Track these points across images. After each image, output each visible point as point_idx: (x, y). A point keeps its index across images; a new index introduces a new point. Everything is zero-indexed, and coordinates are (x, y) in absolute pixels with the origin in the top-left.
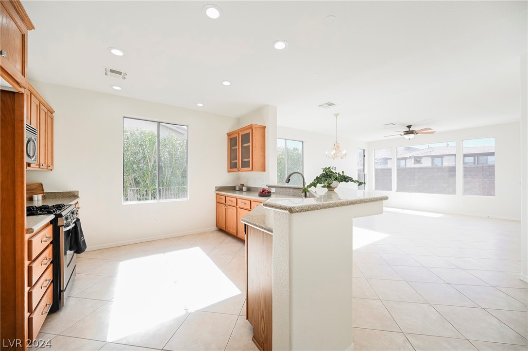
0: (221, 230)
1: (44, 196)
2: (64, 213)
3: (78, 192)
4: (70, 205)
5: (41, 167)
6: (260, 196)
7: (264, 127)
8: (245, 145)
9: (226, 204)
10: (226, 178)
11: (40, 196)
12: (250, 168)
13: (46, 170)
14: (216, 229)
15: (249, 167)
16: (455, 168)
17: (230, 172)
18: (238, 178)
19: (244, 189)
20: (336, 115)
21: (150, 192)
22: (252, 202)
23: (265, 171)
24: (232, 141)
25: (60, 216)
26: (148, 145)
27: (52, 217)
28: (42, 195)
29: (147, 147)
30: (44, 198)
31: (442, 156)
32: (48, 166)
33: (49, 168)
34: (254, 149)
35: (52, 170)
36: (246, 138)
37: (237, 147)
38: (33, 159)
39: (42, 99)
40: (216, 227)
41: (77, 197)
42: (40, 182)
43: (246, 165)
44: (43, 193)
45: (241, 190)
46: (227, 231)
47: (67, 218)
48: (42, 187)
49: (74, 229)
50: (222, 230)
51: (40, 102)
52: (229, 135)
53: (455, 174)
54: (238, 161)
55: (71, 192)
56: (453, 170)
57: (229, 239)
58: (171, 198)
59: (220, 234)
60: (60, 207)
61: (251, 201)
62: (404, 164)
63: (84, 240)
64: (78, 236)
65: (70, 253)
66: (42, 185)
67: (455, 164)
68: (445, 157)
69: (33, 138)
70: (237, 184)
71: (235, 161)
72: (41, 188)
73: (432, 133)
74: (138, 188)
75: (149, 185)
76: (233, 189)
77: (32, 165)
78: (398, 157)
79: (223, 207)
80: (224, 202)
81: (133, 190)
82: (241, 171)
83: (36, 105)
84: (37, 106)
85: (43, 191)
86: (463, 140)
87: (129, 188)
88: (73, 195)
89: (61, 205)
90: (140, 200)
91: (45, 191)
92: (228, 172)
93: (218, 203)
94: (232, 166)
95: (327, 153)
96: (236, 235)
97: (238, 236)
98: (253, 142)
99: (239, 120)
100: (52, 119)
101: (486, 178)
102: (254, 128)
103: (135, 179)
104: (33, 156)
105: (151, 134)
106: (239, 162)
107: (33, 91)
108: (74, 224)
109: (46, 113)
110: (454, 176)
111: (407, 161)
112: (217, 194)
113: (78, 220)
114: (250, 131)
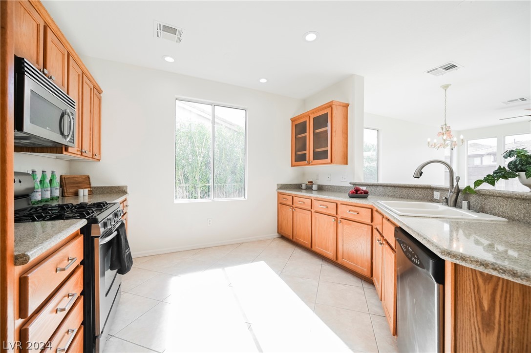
0: (283, 237)
1: (91, 191)
2: (101, 217)
3: (127, 187)
4: (115, 203)
5: (84, 154)
6: (351, 197)
7: (347, 106)
8: (318, 131)
9: (294, 206)
10: (289, 174)
11: (86, 191)
12: (329, 160)
13: (91, 159)
14: (277, 236)
15: (327, 158)
17: (294, 166)
18: (303, 174)
19: (315, 187)
20: (446, 87)
21: (199, 189)
22: (339, 205)
23: (347, 164)
24: (299, 128)
25: (96, 221)
26: (198, 138)
27: (83, 222)
28: (89, 189)
29: (197, 139)
30: (91, 193)
32: (93, 155)
33: (95, 157)
34: (334, 134)
35: (99, 160)
36: (321, 121)
37: (307, 134)
38: (68, 139)
39: (85, 69)
40: (277, 234)
41: (125, 192)
42: (87, 174)
43: (320, 156)
44: (90, 187)
45: (309, 188)
46: (294, 240)
47: (105, 225)
48: (89, 180)
49: (116, 239)
50: (287, 237)
51: (83, 73)
52: (293, 120)
54: (307, 152)
55: (119, 187)
57: (298, 252)
58: (221, 197)
59: (284, 243)
60: (100, 206)
61: (337, 204)
62: (480, 162)
63: (130, 254)
64: (122, 249)
65: (110, 273)
66: (89, 178)
69: (68, 111)
70: (305, 182)
71: (304, 152)
72: (88, 182)
74: (187, 185)
75: (198, 181)
76: (298, 187)
77: (70, 149)
78: (469, 154)
79: (290, 210)
80: (291, 204)
81: (182, 187)
82: (312, 165)
83: (77, 74)
84: (79, 75)
85: (90, 185)
87: (179, 185)
88: (121, 191)
89: (102, 203)
90: (189, 198)
91: (93, 185)
92: (292, 166)
93: (281, 204)
94: (299, 158)
95: (429, 140)
96: (310, 247)
97: (313, 249)
98: (334, 126)
99: (304, 102)
100: (100, 99)
102: (334, 107)
103: (184, 175)
104: (68, 135)
105: (201, 125)
106: (310, 152)
107: (73, 52)
108: (116, 232)
109: (91, 89)
111: (483, 158)
112: (279, 194)
113: (123, 225)
114: (328, 111)
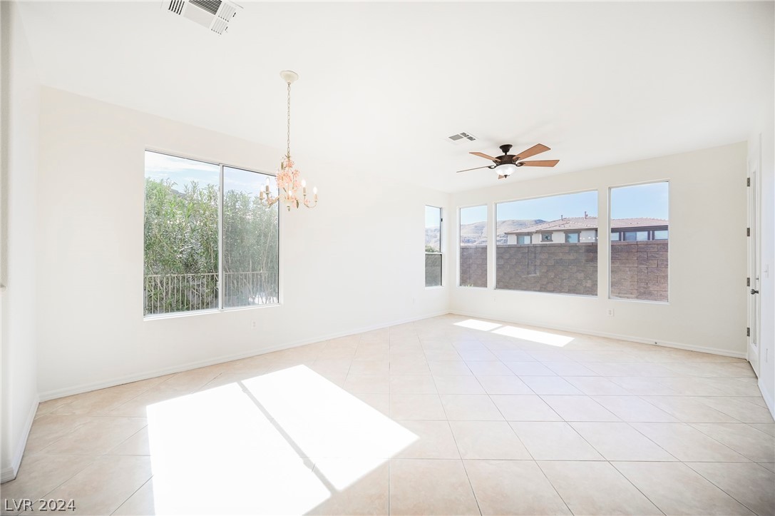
16: (596, 246)
20: (290, 77)
31: (578, 231)
53: (597, 257)
56: (592, 249)
67: (596, 240)
68: (582, 232)
73: (552, 163)
86: (610, 188)
101: (643, 264)
110: (595, 259)
111: (532, 237)
